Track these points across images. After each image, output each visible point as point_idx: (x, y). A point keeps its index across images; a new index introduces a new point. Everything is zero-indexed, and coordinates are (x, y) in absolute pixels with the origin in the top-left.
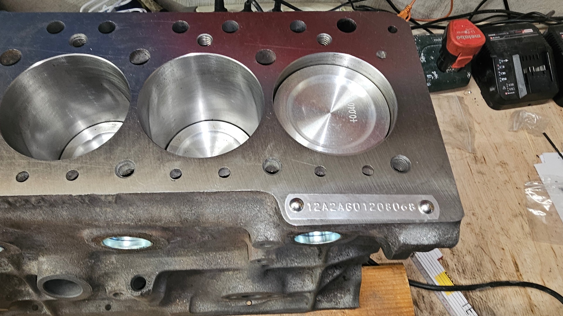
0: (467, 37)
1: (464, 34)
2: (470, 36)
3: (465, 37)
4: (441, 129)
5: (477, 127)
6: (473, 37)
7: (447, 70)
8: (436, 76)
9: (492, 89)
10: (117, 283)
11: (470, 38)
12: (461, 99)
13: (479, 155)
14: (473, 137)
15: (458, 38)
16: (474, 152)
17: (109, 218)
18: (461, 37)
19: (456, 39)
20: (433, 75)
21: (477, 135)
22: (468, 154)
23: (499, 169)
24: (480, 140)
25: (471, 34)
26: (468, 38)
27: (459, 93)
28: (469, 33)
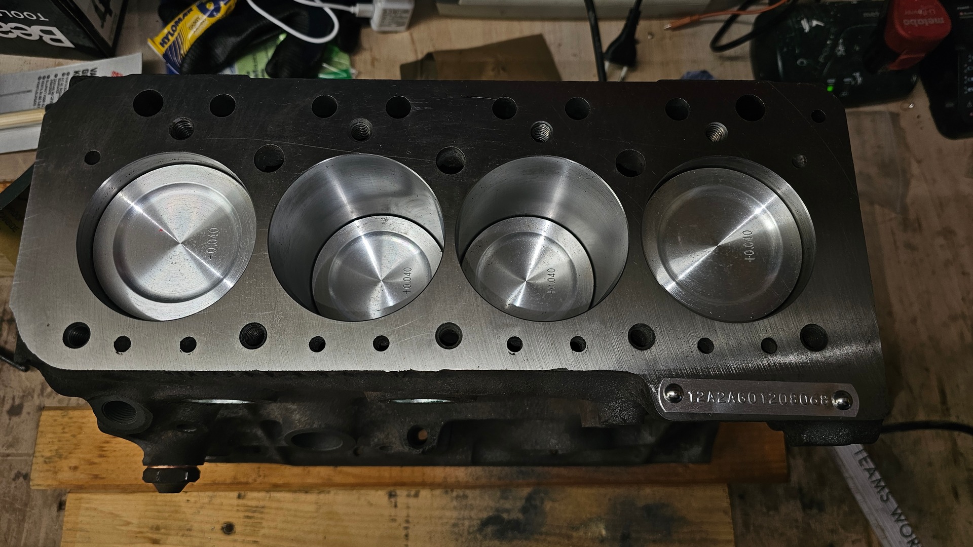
0: (921, 22)
1: (917, 16)
2: (926, 20)
3: (917, 22)
4: (857, 170)
5: (915, 169)
6: (932, 21)
7: (880, 71)
8: (859, 80)
9: (949, 105)
10: (386, 433)
11: (927, 24)
12: (895, 117)
13: (912, 215)
14: (907, 184)
15: (907, 22)
16: (904, 209)
17: (418, 388)
18: (911, 21)
19: (902, 25)
20: (855, 78)
21: (914, 183)
22: (893, 215)
23: (941, 241)
24: (918, 189)
25: (928, 16)
26: (923, 23)
27: (893, 107)
28: (925, 14)
